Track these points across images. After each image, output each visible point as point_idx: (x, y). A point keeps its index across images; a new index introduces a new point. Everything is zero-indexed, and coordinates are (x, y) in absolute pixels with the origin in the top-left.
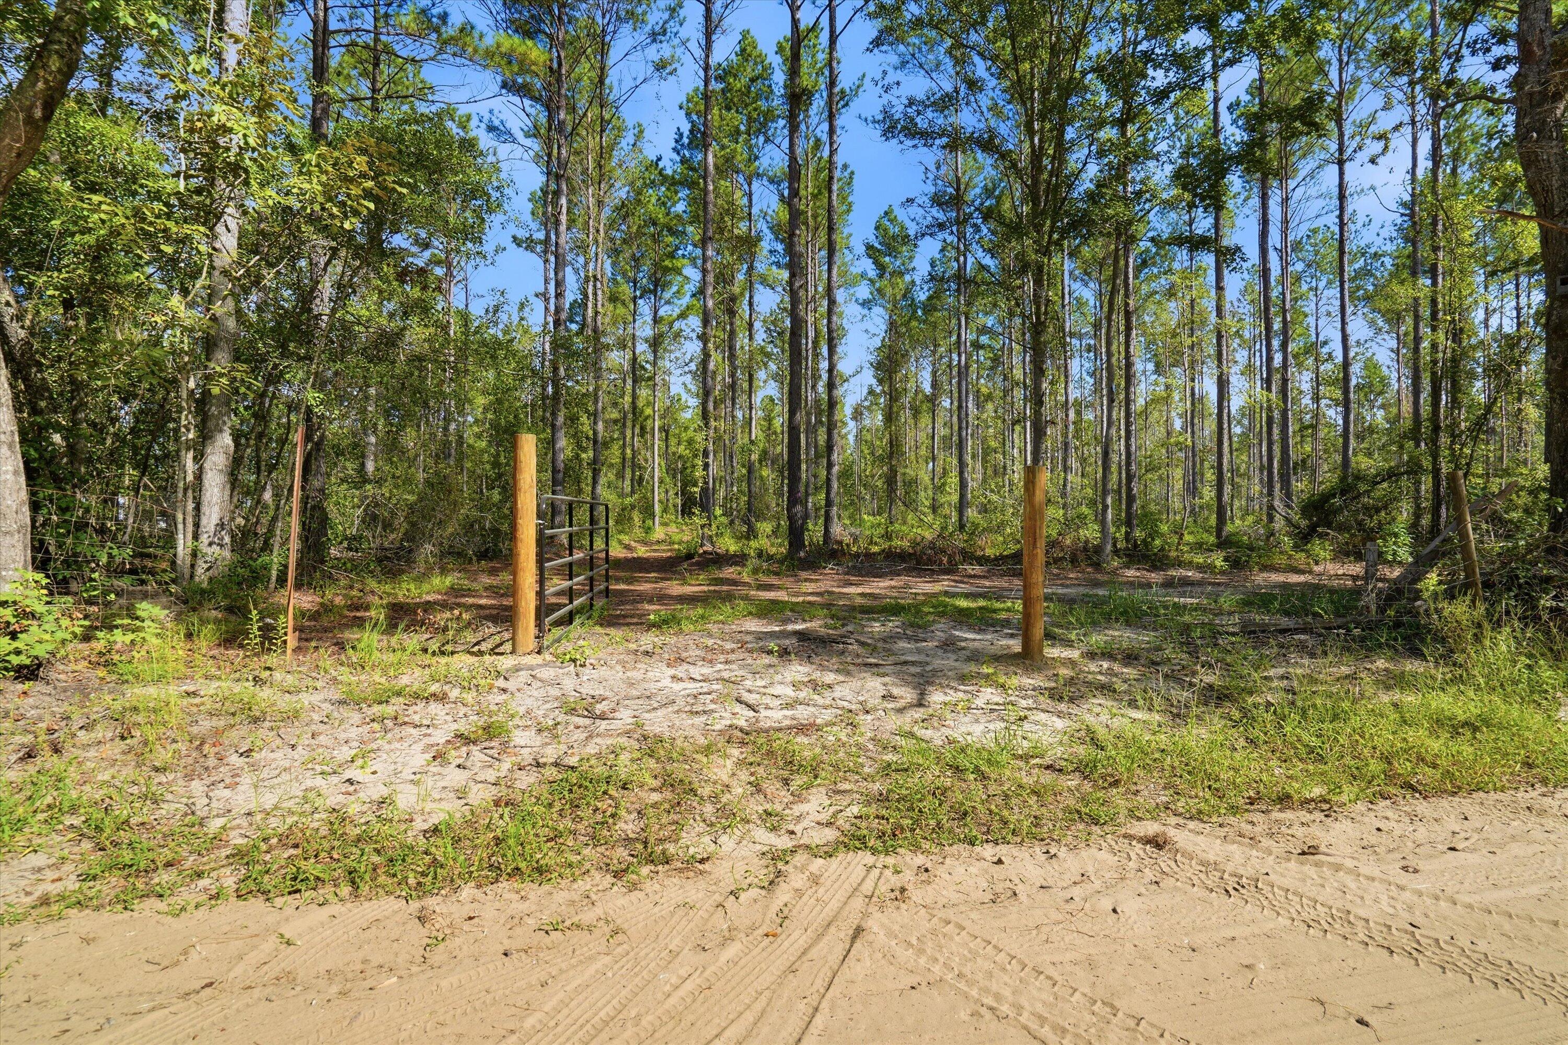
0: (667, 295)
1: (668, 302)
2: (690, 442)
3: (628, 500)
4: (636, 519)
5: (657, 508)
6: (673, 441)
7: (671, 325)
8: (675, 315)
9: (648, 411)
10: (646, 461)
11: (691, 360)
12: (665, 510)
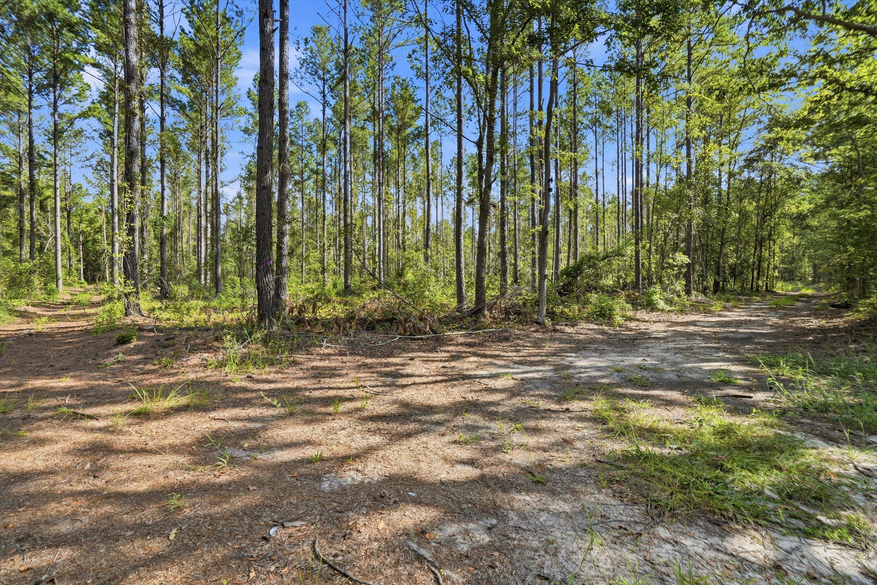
0: (67, 95)
1: (68, 102)
2: (91, 222)
3: (27, 265)
4: (37, 282)
5: (61, 272)
6: (74, 220)
7: (71, 122)
8: (76, 114)
9: (48, 193)
10: (47, 231)
11: (92, 156)
12: (69, 274)
